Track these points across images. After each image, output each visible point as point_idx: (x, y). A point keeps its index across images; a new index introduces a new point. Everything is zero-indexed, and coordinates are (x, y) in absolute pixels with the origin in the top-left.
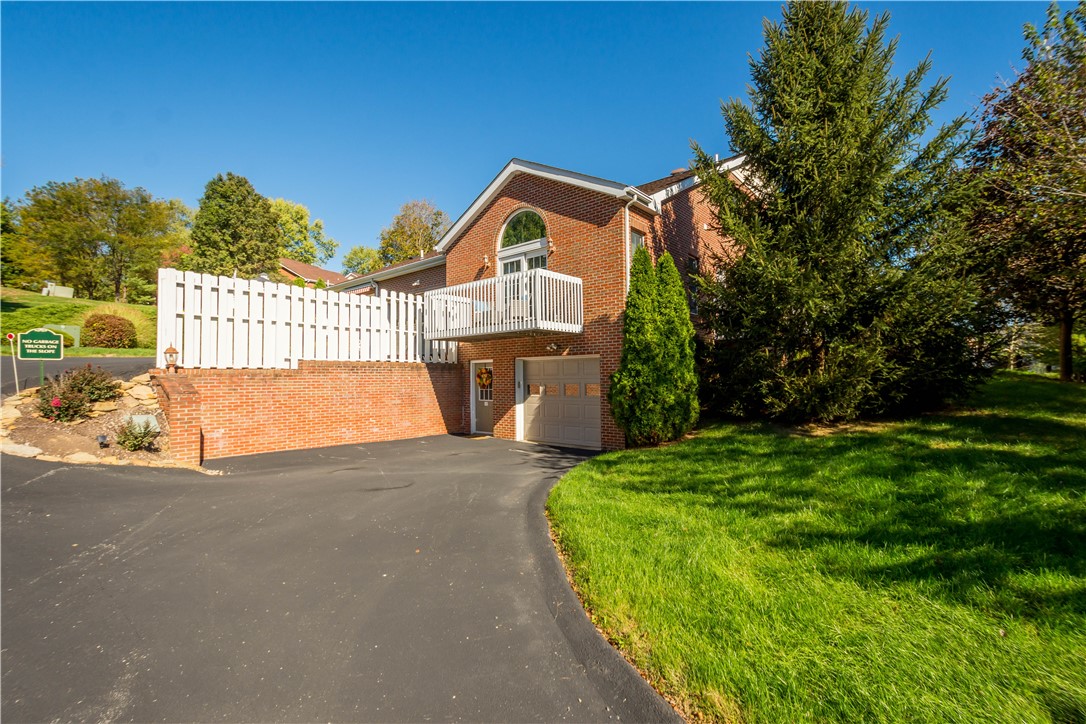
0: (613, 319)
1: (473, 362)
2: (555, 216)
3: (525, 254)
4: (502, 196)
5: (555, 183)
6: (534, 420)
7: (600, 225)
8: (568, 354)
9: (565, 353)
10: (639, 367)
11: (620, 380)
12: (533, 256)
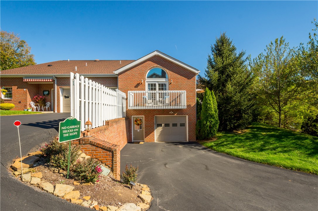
0: (192, 106)
1: (132, 116)
2: (172, 73)
3: (158, 82)
4: (149, 61)
5: (172, 63)
6: (159, 135)
7: (188, 79)
8: (177, 115)
9: (176, 114)
10: (212, 120)
11: (206, 123)
12: (161, 83)
